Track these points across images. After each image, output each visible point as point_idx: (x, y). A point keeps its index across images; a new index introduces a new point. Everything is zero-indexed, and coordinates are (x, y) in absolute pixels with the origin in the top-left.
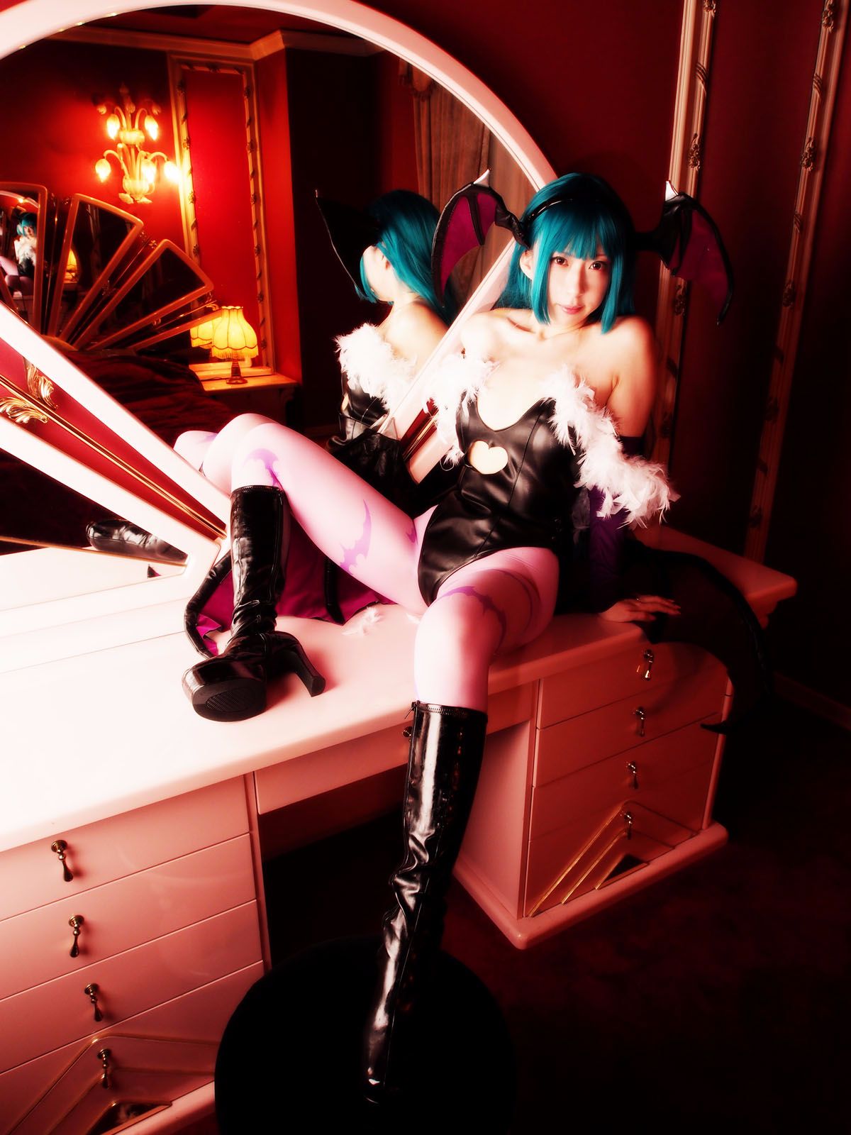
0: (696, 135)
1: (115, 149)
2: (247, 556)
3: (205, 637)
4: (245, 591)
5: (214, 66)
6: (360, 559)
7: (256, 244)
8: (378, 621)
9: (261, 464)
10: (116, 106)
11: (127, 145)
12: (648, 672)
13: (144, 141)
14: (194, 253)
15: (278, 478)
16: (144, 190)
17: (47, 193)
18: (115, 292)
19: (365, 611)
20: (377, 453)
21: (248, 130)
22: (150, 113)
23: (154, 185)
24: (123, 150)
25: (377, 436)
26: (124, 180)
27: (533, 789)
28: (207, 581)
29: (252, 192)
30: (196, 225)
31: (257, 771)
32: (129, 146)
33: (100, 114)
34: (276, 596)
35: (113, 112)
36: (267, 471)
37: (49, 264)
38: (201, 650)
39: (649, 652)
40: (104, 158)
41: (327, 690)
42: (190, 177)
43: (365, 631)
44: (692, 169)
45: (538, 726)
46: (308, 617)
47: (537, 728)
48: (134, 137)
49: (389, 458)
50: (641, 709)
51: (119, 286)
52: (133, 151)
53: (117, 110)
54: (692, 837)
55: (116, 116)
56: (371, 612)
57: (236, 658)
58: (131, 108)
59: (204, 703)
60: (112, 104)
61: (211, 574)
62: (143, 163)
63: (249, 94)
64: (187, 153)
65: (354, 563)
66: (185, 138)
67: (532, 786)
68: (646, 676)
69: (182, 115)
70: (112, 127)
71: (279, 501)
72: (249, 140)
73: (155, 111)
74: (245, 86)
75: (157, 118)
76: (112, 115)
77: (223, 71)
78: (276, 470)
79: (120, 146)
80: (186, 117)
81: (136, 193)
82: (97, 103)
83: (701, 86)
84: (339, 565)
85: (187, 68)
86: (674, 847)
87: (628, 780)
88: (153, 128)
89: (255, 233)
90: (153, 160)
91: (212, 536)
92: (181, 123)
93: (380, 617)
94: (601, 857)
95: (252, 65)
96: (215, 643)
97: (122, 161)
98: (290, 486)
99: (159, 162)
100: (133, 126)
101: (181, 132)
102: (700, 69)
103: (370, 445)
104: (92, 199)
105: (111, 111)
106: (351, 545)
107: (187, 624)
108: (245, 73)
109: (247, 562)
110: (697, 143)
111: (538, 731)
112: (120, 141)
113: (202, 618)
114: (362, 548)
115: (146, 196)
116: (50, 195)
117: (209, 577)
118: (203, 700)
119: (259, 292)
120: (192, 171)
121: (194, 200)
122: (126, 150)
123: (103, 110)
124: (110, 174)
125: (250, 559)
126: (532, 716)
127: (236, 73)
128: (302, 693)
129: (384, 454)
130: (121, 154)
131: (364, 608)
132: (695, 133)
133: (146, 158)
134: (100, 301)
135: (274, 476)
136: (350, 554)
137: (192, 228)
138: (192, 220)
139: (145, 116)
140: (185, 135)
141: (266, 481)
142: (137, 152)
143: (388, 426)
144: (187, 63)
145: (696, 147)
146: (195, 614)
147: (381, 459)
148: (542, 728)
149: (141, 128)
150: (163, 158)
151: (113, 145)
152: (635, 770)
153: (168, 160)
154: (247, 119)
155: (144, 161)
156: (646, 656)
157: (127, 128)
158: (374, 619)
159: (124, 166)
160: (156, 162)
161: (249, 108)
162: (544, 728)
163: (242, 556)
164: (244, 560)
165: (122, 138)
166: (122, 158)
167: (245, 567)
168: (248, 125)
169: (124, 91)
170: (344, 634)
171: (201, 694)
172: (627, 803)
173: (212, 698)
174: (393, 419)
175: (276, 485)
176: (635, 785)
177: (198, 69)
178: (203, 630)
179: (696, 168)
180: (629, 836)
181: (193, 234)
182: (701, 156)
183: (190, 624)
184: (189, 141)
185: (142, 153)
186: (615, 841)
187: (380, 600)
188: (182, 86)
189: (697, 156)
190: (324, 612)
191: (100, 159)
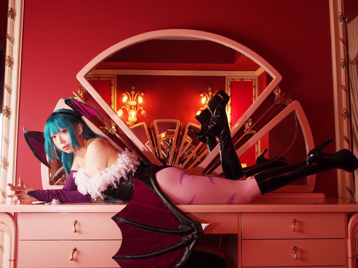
5: (242, 79)
17: (180, 123)
18: (197, 157)
21: (254, 99)
33: (200, 96)
51: (199, 155)
53: (206, 95)
55: (205, 97)
60: (205, 93)
63: (255, 87)
64: (230, 108)
70: (203, 100)
74: (254, 84)
77: (245, 80)
79: (205, 106)
80: (231, 96)
82: (200, 94)
85: (232, 80)
95: (257, 78)
104: (195, 124)
105: (204, 95)
108: (254, 80)
120: (231, 114)
123: (202, 95)
127: (251, 81)
134: (192, 160)
144: (233, 79)
154: (254, 95)
161: (255, 92)
168: (254, 97)
169: (210, 89)
177: (236, 80)
184: (231, 104)
188: (230, 86)
191: (198, 111)
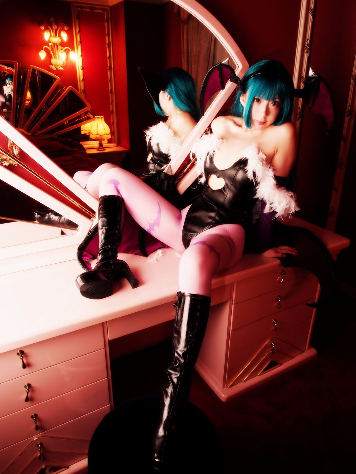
0: (308, 39)
1: (48, 45)
2: (105, 226)
3: (86, 261)
4: (104, 241)
5: (92, 9)
6: (156, 228)
7: (110, 89)
8: (163, 256)
9: (113, 186)
10: (48, 26)
11: (53, 44)
12: (283, 280)
13: (60, 42)
14: (83, 92)
15: (120, 192)
16: (61, 64)
17: (18, 65)
18: (48, 109)
19: (157, 251)
20: (163, 181)
21: (107, 37)
22: (63, 30)
23: (65, 62)
24: (51, 46)
25: (163, 174)
26: (52, 60)
27: (231, 331)
28: (87, 237)
29: (109, 65)
30: (83, 80)
31: (109, 321)
32: (54, 44)
33: (41, 30)
34: (118, 244)
35: (47, 29)
36: (115, 189)
37: (19, 96)
38: (84, 267)
39: (283, 271)
40: (43, 49)
41: (139, 286)
42: (81, 57)
43: (157, 260)
44: (306, 55)
45: (233, 303)
46: (132, 253)
47: (232, 304)
48: (56, 40)
49: (168, 183)
50: (279, 296)
51: (49, 107)
52: (56, 47)
53: (49, 28)
54: (301, 353)
55: (48, 31)
56: (159, 252)
57: (100, 271)
58: (55, 27)
59: (85, 290)
60: (46, 25)
61: (89, 234)
62: (60, 52)
63: (108, 21)
64: (80, 48)
65: (153, 230)
66: (79, 41)
67: (230, 330)
68: (282, 282)
69: (78, 31)
70: (47, 36)
71: (120, 202)
72: (107, 42)
73: (66, 29)
74: (106, 17)
75: (67, 32)
76: (47, 30)
77: (96, 11)
78: (119, 188)
79: (50, 44)
80: (79, 32)
81: (57, 65)
82: (40, 25)
83: (310, 17)
84: (147, 230)
85: (80, 9)
86: (293, 358)
87: (273, 328)
88: (65, 36)
89: (109, 83)
90: (65, 51)
91: (89, 217)
92: (77, 34)
93: (163, 254)
94: (260, 362)
95: (109, 8)
96: (90, 265)
97: (51, 51)
98: (125, 195)
99: (67, 51)
100: (56, 35)
101: (77, 38)
102: (311, 9)
103: (160, 177)
104: (38, 68)
106: (152, 222)
107: (78, 255)
108: (106, 12)
109: (105, 229)
110: (308, 43)
111: (233, 305)
112: (50, 42)
113: (85, 253)
114: (157, 223)
115: (62, 67)
116: (19, 66)
117: (88, 235)
118: (84, 290)
119: (111, 109)
120: (82, 56)
121: (83, 69)
122: (53, 46)
123: (43, 28)
124: (46, 56)
125: (106, 227)
126: (231, 299)
127: (102, 11)
128: (129, 287)
129: (166, 181)
130: (51, 48)
131: (156, 250)
132: (307, 38)
133: (62, 49)
134: (41, 113)
135: (118, 191)
136: (152, 226)
137: (82, 81)
138: (82, 78)
139: (61, 31)
140: (79, 40)
141: (115, 193)
142: (57, 47)
143: (168, 169)
144: (80, 7)
145: (308, 45)
146: (81, 251)
147: (165, 184)
148: (235, 304)
149: (60, 36)
150: (69, 50)
151: (47, 43)
152: (276, 323)
153: (71, 51)
154: (107, 32)
155: (61, 51)
156: (282, 273)
157: (53, 36)
158: (161, 255)
159: (52, 53)
160: (66, 51)
161: (107, 27)
162: (236, 304)
163: (103, 226)
164: (104, 228)
165: (51, 40)
166: (51, 50)
167: (104, 231)
168: (107, 35)
169: (52, 19)
170: (148, 261)
171: (84, 287)
172: (272, 338)
173: (89, 288)
174: (170, 166)
175: (119, 195)
176: (276, 330)
177: (85, 10)
178: (85, 259)
179: (308, 54)
180: (273, 353)
181: (82, 84)
182: (310, 49)
183: (79, 256)
184: (81, 42)
185: (60, 47)
186: (267, 355)
187: (164, 246)
188: (78, 17)
189: (308, 49)
190: (138, 251)
191: (41, 50)
